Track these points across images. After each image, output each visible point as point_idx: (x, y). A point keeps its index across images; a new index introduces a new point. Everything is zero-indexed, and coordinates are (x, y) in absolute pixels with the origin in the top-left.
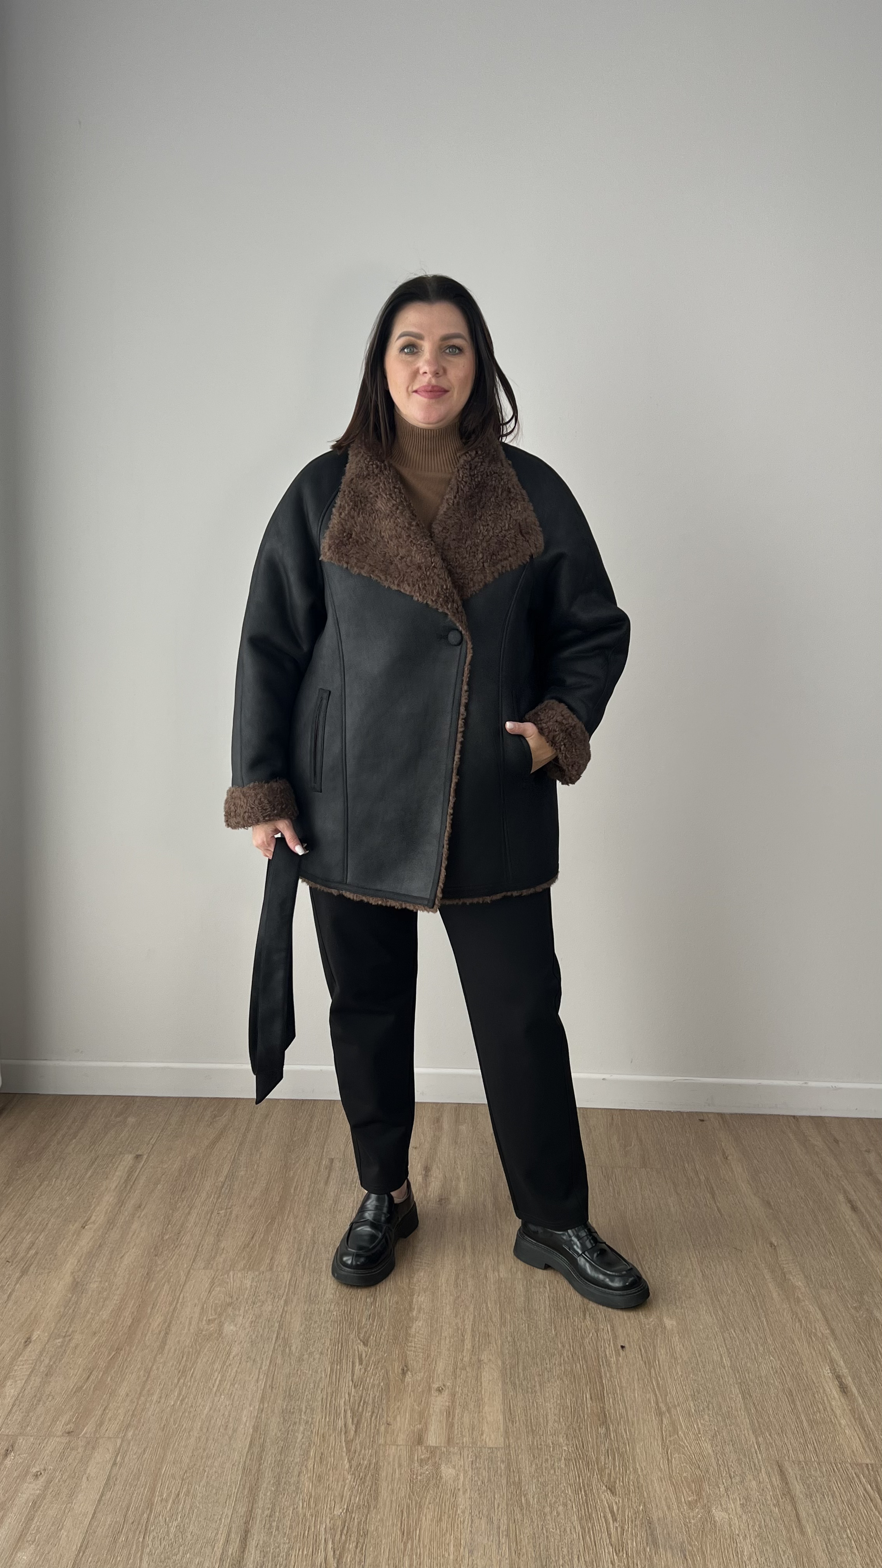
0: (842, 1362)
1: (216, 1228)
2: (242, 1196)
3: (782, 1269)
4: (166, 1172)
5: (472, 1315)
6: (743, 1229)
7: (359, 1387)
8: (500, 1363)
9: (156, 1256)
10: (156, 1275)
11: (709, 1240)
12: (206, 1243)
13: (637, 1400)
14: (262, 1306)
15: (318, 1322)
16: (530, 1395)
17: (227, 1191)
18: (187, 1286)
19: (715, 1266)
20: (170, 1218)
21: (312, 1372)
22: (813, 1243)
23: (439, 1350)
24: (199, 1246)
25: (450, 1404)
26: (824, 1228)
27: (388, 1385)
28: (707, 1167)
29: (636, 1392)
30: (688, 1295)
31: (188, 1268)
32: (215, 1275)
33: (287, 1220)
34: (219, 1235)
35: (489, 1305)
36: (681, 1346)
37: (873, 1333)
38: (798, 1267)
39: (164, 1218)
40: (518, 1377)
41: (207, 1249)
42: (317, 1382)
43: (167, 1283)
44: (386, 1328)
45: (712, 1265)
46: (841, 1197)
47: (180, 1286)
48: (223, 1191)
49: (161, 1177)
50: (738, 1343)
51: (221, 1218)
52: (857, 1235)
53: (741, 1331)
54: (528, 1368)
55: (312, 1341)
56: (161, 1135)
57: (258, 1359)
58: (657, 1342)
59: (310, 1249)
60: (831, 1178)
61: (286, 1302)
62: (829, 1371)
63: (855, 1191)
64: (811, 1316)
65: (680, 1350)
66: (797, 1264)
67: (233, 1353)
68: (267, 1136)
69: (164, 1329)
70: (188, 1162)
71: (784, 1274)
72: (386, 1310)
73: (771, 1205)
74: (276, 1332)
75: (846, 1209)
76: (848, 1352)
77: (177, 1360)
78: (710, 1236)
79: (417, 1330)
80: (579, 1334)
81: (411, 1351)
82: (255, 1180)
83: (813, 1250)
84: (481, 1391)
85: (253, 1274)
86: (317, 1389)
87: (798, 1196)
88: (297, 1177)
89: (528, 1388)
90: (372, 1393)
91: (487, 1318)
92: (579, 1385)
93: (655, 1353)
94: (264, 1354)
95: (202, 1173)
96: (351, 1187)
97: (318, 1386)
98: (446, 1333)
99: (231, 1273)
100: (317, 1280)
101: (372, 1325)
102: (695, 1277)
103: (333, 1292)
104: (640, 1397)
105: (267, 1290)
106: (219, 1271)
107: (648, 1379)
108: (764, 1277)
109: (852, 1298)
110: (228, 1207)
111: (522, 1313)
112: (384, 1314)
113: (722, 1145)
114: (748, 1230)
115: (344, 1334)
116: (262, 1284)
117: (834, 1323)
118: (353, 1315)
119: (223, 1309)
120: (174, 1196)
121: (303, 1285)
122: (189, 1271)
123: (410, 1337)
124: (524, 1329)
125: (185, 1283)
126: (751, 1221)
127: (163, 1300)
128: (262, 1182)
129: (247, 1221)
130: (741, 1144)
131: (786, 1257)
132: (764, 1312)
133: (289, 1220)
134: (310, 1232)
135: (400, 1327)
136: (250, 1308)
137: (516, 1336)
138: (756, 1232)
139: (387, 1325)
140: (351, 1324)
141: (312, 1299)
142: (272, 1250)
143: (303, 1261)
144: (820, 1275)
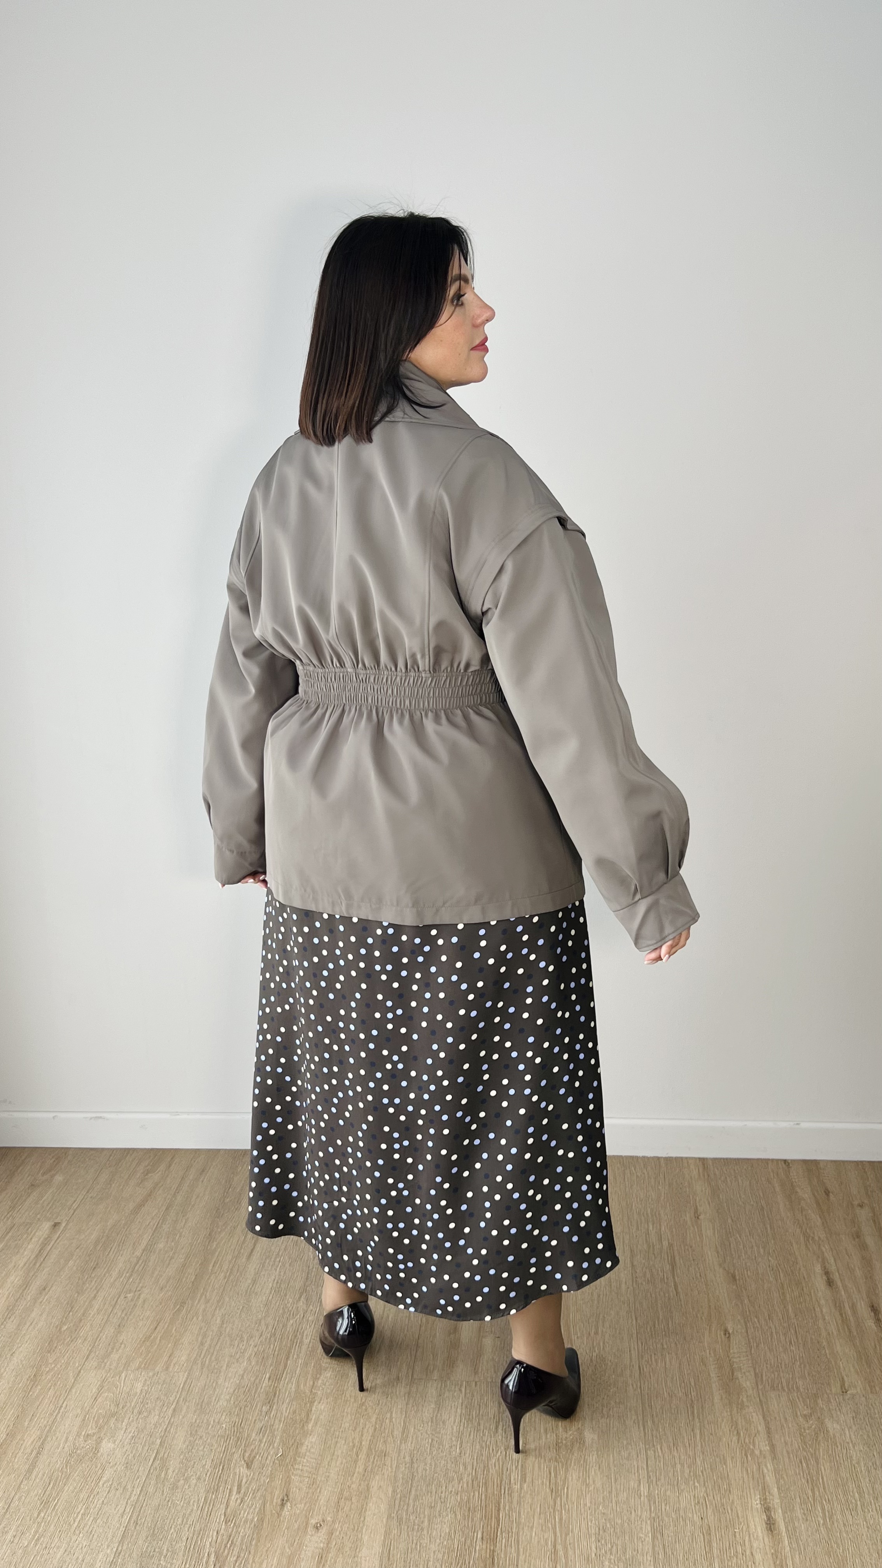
0: (776, 1490)
1: (119, 1317)
2: (155, 1276)
3: (731, 1366)
4: (80, 1245)
5: (373, 1428)
6: (699, 1311)
7: (230, 1523)
8: (390, 1490)
9: (49, 1352)
10: (44, 1377)
11: (657, 1326)
12: (104, 1337)
13: (533, 1540)
14: (148, 1417)
15: (204, 1437)
16: (415, 1533)
17: (142, 1266)
18: (74, 1391)
19: (656, 1361)
20: (73, 1304)
21: (184, 1503)
22: (774, 1331)
23: (327, 1474)
24: (96, 1340)
25: (325, 1545)
26: (790, 1309)
27: (261, 1520)
28: (674, 1230)
29: (534, 1530)
30: (617, 1401)
31: (79, 1368)
32: (106, 1376)
33: (197, 1305)
34: (120, 1328)
35: (394, 1415)
36: (598, 1465)
37: (819, 1450)
38: (750, 1362)
39: (68, 1303)
40: (407, 1510)
41: (104, 1342)
42: (186, 1516)
43: (52, 1387)
44: (275, 1445)
45: (653, 1359)
46: (818, 1269)
47: (66, 1392)
48: (136, 1268)
49: (75, 1252)
50: (662, 1463)
51: (127, 1303)
52: (826, 1318)
53: (669, 1447)
54: (421, 1498)
55: (192, 1462)
56: (86, 1197)
57: (129, 1487)
58: (571, 1462)
59: (214, 1343)
60: (811, 1242)
61: (174, 1410)
62: (758, 1502)
63: (835, 1260)
64: (752, 1427)
65: (595, 1472)
66: (750, 1356)
67: (105, 1479)
68: (198, 1197)
69: (38, 1447)
70: (107, 1232)
71: (733, 1371)
72: (280, 1421)
73: (736, 1280)
74: (155, 1451)
75: (819, 1283)
76: (785, 1477)
77: (42, 1488)
78: (658, 1321)
79: (309, 1447)
80: (485, 1453)
81: (297, 1475)
82: (174, 1253)
83: (771, 1339)
84: (362, 1528)
85: (146, 1376)
86: (184, 1526)
87: (769, 1266)
88: (219, 1250)
89: (414, 1525)
90: (243, 1530)
91: (388, 1432)
92: (473, 1520)
93: (566, 1476)
94: (136, 1480)
95: (119, 1246)
96: (274, 1261)
97: (187, 1521)
98: (340, 1451)
99: (123, 1374)
100: (213, 1382)
101: (261, 1441)
102: (631, 1376)
103: (228, 1397)
104: (536, 1538)
105: (157, 1397)
106: (111, 1371)
107: (551, 1512)
108: (709, 1375)
109: (803, 1402)
110: (138, 1289)
111: (428, 1425)
112: (277, 1426)
113: (696, 1200)
114: (703, 1313)
115: (228, 1454)
116: (153, 1388)
117: (776, 1436)
118: (243, 1428)
119: (105, 1420)
120: (83, 1275)
121: (197, 1389)
122: (80, 1372)
123: (299, 1457)
124: (427, 1445)
125: (71, 1388)
126: (709, 1300)
127: (44, 1409)
128: (181, 1256)
129: (154, 1307)
130: (719, 1198)
131: (739, 1348)
132: (700, 1422)
133: (199, 1306)
134: (218, 1321)
135: (291, 1444)
136: (135, 1419)
137: (415, 1456)
138: (711, 1316)
139: (277, 1441)
140: (238, 1440)
141: (203, 1407)
142: (173, 1344)
143: (203, 1358)
144: (773, 1372)
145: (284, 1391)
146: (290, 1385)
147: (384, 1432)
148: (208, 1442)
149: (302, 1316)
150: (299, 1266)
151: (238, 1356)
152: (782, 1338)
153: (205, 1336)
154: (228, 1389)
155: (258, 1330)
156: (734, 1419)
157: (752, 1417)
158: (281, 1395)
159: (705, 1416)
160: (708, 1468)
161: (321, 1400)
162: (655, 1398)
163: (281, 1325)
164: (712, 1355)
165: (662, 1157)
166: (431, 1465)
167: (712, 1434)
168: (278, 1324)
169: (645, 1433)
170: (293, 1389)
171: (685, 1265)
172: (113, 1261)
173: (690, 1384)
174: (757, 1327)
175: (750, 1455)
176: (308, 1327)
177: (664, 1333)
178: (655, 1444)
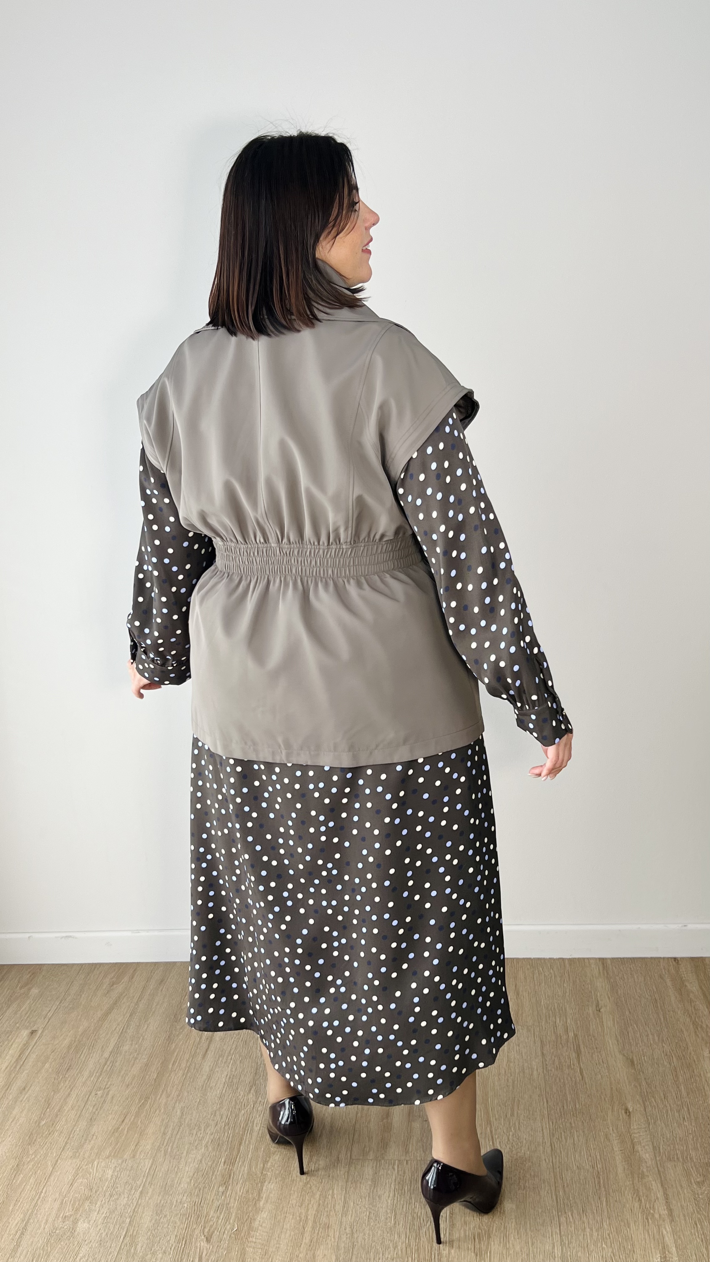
0: (674, 1249)
1: (90, 1111)
2: (121, 1074)
3: (632, 1141)
4: (55, 1049)
5: (317, 1204)
6: (602, 1092)
8: (334, 1258)
9: (29, 1144)
10: (25, 1167)
11: (565, 1107)
12: (78, 1129)
14: (118, 1199)
15: (168, 1216)
17: (109, 1067)
18: (52, 1178)
20: (50, 1101)
22: (669, 1108)
23: (277, 1245)
24: (71, 1132)
28: (578, 1022)
30: (532, 1174)
31: (56, 1158)
32: (80, 1164)
33: (159, 1099)
34: (91, 1120)
35: (335, 1192)
36: (516, 1231)
38: (649, 1136)
39: (45, 1101)
41: (78, 1134)
43: (33, 1175)
44: (231, 1221)
45: (563, 1137)
47: (45, 1179)
48: (105, 1068)
49: (50, 1055)
50: (573, 1229)
51: (98, 1099)
53: (579, 1214)
55: (158, 1238)
56: (59, 1007)
59: (175, 1132)
61: (141, 1193)
64: (652, 1195)
67: (81, 1255)
69: (21, 1229)
70: (78, 1037)
71: (633, 1145)
72: (235, 1199)
73: (634, 1065)
74: (126, 1229)
76: (682, 1237)
78: (567, 1102)
79: (261, 1222)
82: (138, 1054)
83: (667, 1116)
85: (116, 1163)
87: (663, 1052)
88: (177, 1050)
91: (331, 1207)
93: (488, 1243)
94: (109, 1255)
95: (89, 1049)
96: (227, 1060)
98: (288, 1225)
99: (95, 1162)
100: (175, 1167)
101: (218, 1218)
102: (544, 1152)
103: (188, 1180)
105: (125, 1181)
106: (85, 1160)
108: (613, 1148)
109: (697, 1172)
110: (107, 1087)
111: (366, 1200)
112: (233, 1205)
113: (597, 996)
114: (606, 1095)
115: (190, 1230)
116: (122, 1173)
117: (674, 1202)
118: (202, 1207)
119: (80, 1203)
120: (58, 1076)
121: (161, 1173)
122: (57, 1161)
123: (252, 1231)
124: (365, 1218)
125: (50, 1176)
126: (611, 1083)
127: (26, 1195)
128: (144, 1057)
129: (122, 1102)
130: (617, 993)
131: (639, 1124)
132: (605, 1190)
133: (160, 1100)
134: (179, 1113)
135: (245, 1220)
136: (107, 1202)
137: (355, 1227)
138: (613, 1097)
139: (233, 1217)
140: (198, 1218)
141: (167, 1189)
142: (139, 1134)
143: (166, 1146)
144: (669, 1145)
145: (238, 1173)
146: (243, 1167)
147: (327, 1207)
148: (171, 1221)
149: (252, 1106)
150: (249, 1062)
151: (196, 1144)
152: (677, 1114)
153: (167, 1127)
154: (189, 1173)
155: (213, 1120)
156: (636, 1188)
157: (652, 1185)
158: (235, 1177)
159: (610, 1185)
160: (614, 1231)
161: (270, 1180)
162: (566, 1171)
163: (234, 1115)
164: (615, 1131)
165: (566, 959)
166: (369, 1235)
167: (616, 1201)
168: (231, 1114)
169: (557, 1202)
170: (246, 1171)
171: (589, 1053)
172: (84, 1062)
173: (597, 1157)
174: (654, 1106)
175: (651, 1220)
176: (258, 1116)
177: (572, 1113)
178: (566, 1211)
